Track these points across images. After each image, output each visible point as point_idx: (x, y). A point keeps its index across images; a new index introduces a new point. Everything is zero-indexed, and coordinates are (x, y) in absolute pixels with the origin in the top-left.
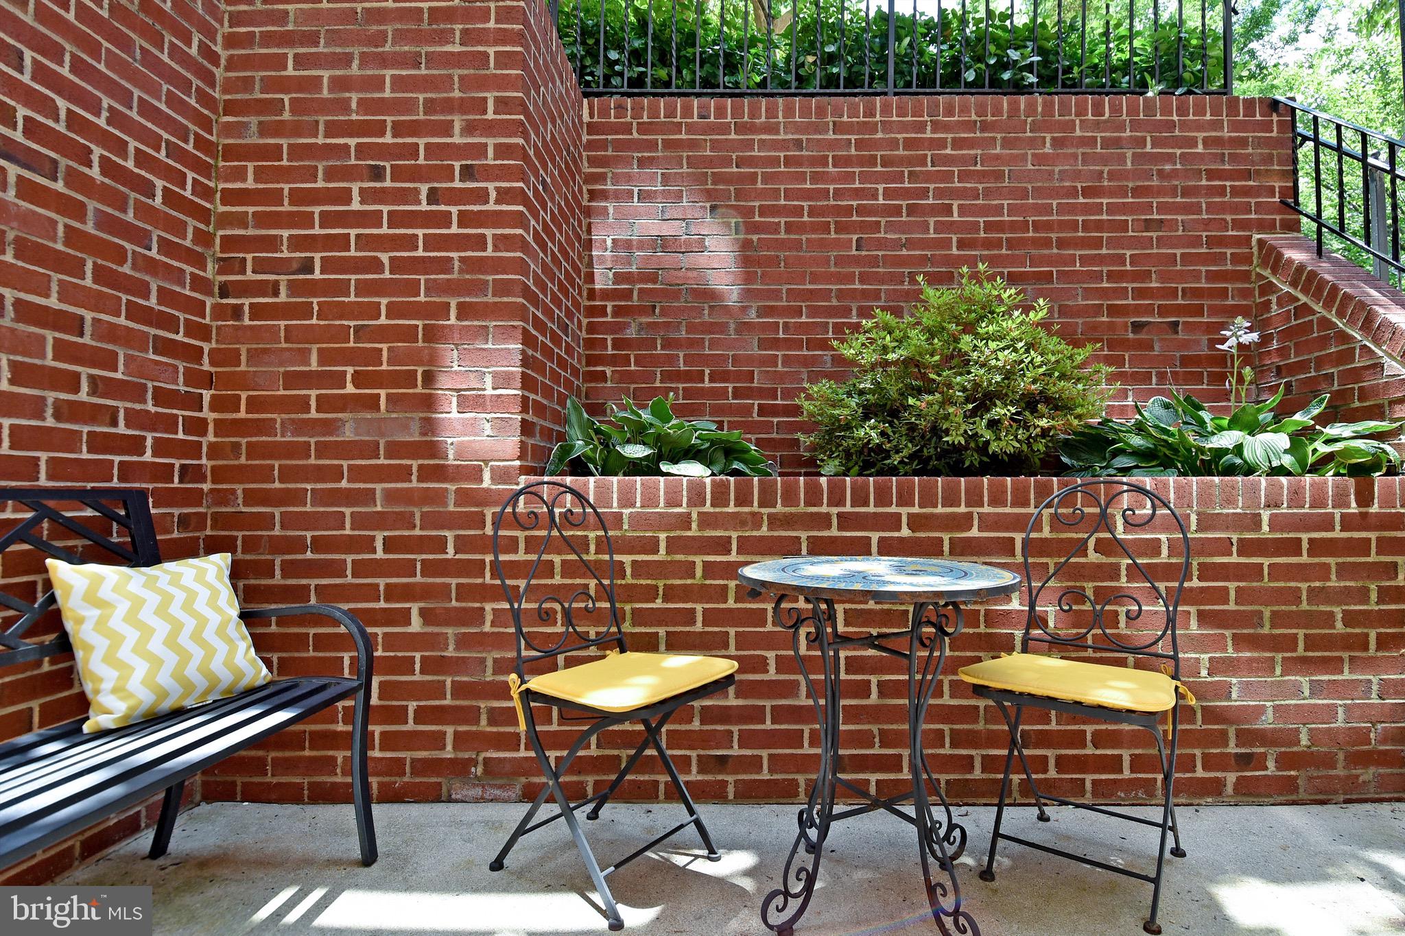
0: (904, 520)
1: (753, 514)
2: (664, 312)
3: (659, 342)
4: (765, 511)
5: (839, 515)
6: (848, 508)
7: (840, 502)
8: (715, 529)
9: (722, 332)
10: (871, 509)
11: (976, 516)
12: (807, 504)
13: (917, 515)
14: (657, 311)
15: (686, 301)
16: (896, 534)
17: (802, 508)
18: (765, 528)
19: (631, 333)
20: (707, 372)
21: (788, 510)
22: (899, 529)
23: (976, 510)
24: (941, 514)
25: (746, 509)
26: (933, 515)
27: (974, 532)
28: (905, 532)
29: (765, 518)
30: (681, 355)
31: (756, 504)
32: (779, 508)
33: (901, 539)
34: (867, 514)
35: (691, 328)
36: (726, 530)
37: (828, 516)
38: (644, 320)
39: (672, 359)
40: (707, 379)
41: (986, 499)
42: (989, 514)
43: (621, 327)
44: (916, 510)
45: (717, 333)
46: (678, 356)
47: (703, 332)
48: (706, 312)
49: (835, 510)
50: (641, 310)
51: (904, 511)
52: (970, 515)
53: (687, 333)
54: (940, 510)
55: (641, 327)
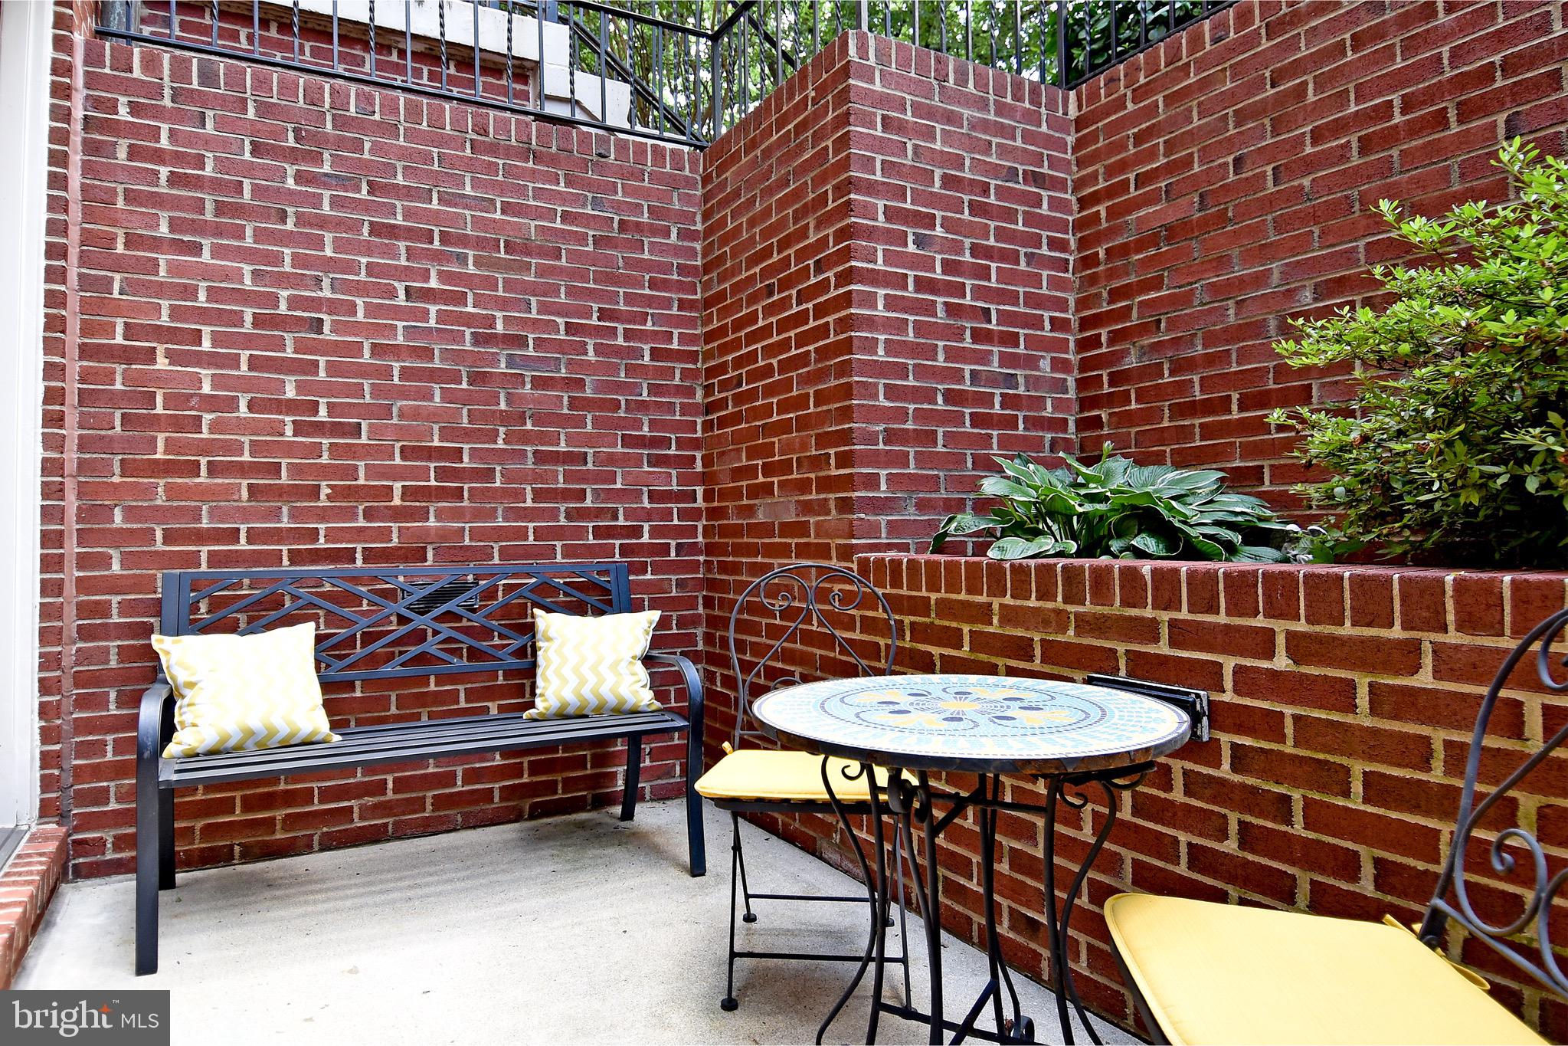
0: (1281, 641)
1: (1058, 612)
2: (1172, 324)
3: (1166, 366)
4: (1072, 608)
5: (1173, 623)
6: (1184, 614)
7: (1173, 604)
8: (1016, 626)
9: (1257, 336)
10: (1222, 618)
11: (1427, 647)
12: (1126, 603)
13: (1304, 635)
14: (1163, 325)
15: (1202, 304)
16: (1265, 664)
17: (1116, 608)
18: (1071, 632)
19: (1132, 362)
20: (1235, 396)
21: (1099, 609)
22: (1270, 655)
23: (1428, 639)
24: (1350, 638)
25: (1050, 605)
26: (1334, 638)
27: (1424, 679)
28: (1281, 662)
29: (1072, 617)
30: (1196, 378)
31: (1060, 598)
32: (1088, 608)
33: (1274, 674)
34: (1217, 625)
35: (1209, 339)
36: (1027, 629)
37: (1154, 623)
38: (1147, 341)
39: (1184, 387)
40: (1235, 407)
41: (1451, 617)
42: (1457, 648)
43: (1117, 357)
44: (1301, 626)
45: (1251, 338)
46: (1191, 381)
47: (1228, 342)
48: (1231, 312)
49: (1165, 616)
50: (1143, 329)
51: (1280, 626)
52: (1414, 647)
53: (1205, 346)
54: (1347, 630)
55: (1143, 352)
